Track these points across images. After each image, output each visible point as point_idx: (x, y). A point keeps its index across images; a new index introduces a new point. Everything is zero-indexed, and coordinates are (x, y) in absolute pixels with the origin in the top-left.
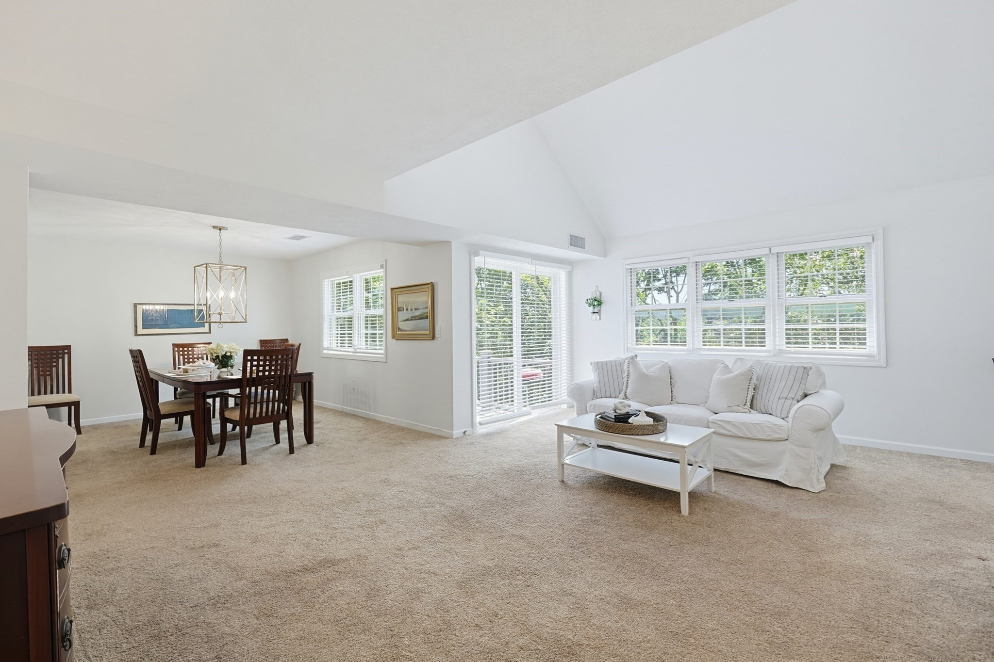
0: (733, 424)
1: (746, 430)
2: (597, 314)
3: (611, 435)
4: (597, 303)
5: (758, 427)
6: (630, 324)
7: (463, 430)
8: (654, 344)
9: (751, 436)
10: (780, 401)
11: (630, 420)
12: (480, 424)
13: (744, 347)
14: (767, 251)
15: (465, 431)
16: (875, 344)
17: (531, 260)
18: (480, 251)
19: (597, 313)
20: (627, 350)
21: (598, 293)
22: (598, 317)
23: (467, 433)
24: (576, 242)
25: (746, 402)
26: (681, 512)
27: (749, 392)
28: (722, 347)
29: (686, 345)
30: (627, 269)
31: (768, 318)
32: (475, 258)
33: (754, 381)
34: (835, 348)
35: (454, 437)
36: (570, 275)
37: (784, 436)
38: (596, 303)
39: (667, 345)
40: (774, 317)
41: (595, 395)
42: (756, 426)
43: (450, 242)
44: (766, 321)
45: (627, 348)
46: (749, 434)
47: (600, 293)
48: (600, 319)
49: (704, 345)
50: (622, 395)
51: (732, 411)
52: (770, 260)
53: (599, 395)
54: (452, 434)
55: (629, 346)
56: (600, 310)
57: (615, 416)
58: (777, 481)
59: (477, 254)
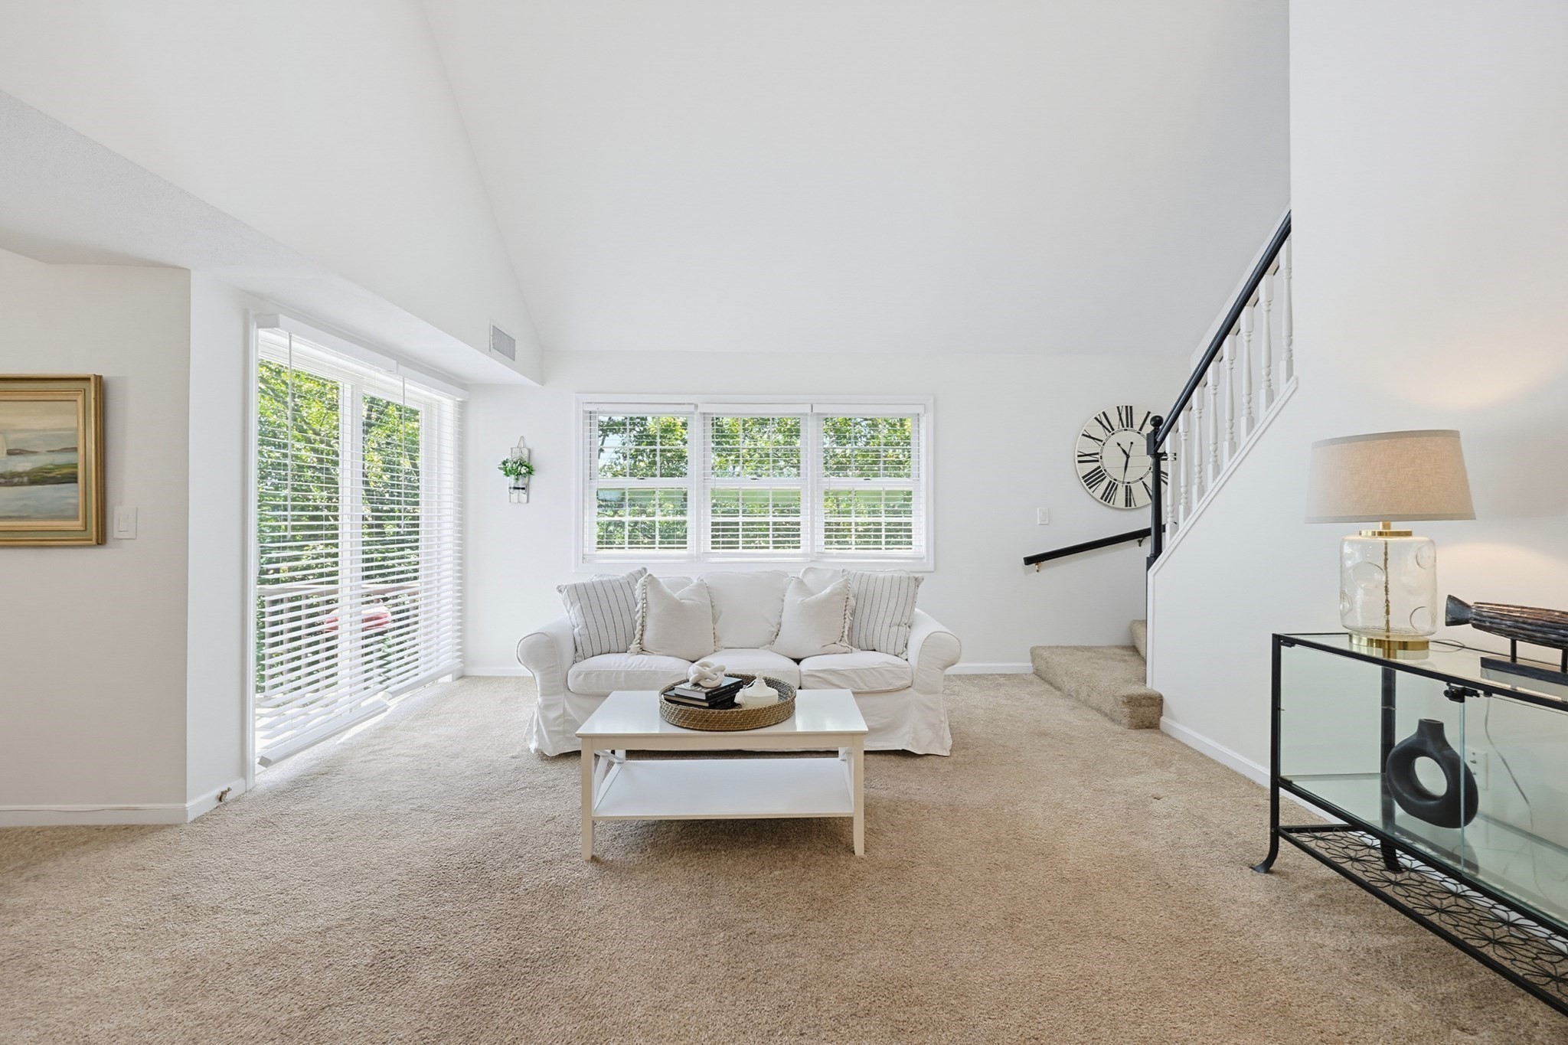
0: (842, 675)
1: (857, 679)
2: (524, 491)
3: (715, 736)
4: (521, 470)
5: (875, 673)
6: (587, 512)
7: (217, 792)
8: (629, 548)
9: (867, 689)
10: (892, 630)
11: (739, 698)
12: (265, 762)
13: (771, 550)
14: (807, 409)
15: (223, 793)
16: (923, 543)
17: (398, 363)
18: (280, 315)
19: (523, 489)
20: (584, 558)
21: (526, 452)
22: (525, 496)
23: (228, 797)
24: (502, 344)
25: (842, 637)
26: (854, 852)
27: (847, 620)
28: (740, 550)
29: (686, 548)
30: (585, 412)
31: (805, 507)
32: (263, 333)
33: (852, 602)
34: (881, 549)
35: (190, 819)
36: (462, 408)
37: (908, 682)
38: (523, 470)
39: (654, 548)
40: (812, 507)
41: (579, 653)
42: (873, 671)
43: (185, 272)
44: (801, 511)
45: (584, 555)
46: (865, 687)
47: (529, 451)
48: (528, 501)
49: (713, 548)
50: (634, 646)
51: (827, 652)
52: (809, 424)
53: (588, 651)
54: (184, 811)
55: (586, 551)
56: (528, 485)
57: (707, 694)
58: (903, 750)
59: (270, 322)
